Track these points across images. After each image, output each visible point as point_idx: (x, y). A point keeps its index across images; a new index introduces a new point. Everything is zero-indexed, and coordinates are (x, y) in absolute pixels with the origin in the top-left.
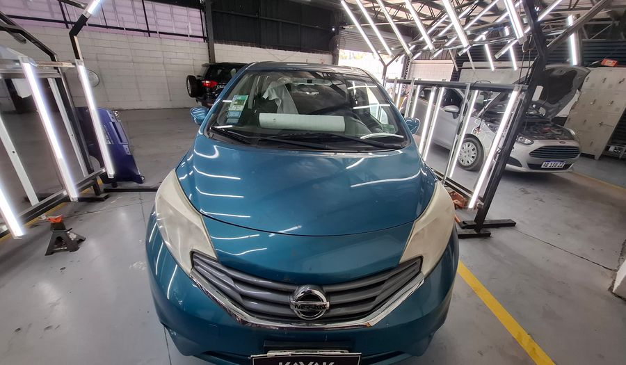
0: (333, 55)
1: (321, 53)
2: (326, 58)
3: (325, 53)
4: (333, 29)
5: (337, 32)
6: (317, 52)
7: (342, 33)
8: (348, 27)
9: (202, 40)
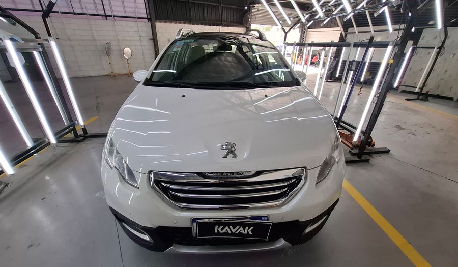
2: (241, 30)
4: (246, 8)
6: (234, 26)
8: (257, 5)
9: (147, 20)
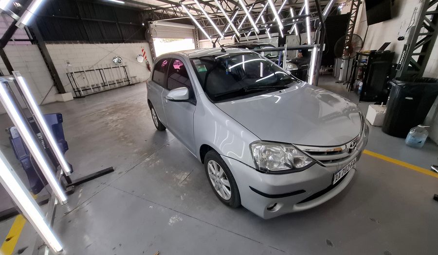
0: (148, 42)
1: (140, 42)
2: (144, 45)
3: (143, 42)
4: (143, 24)
5: (147, 26)
6: (137, 42)
7: (152, 26)
8: (154, 22)
9: (30, 43)
